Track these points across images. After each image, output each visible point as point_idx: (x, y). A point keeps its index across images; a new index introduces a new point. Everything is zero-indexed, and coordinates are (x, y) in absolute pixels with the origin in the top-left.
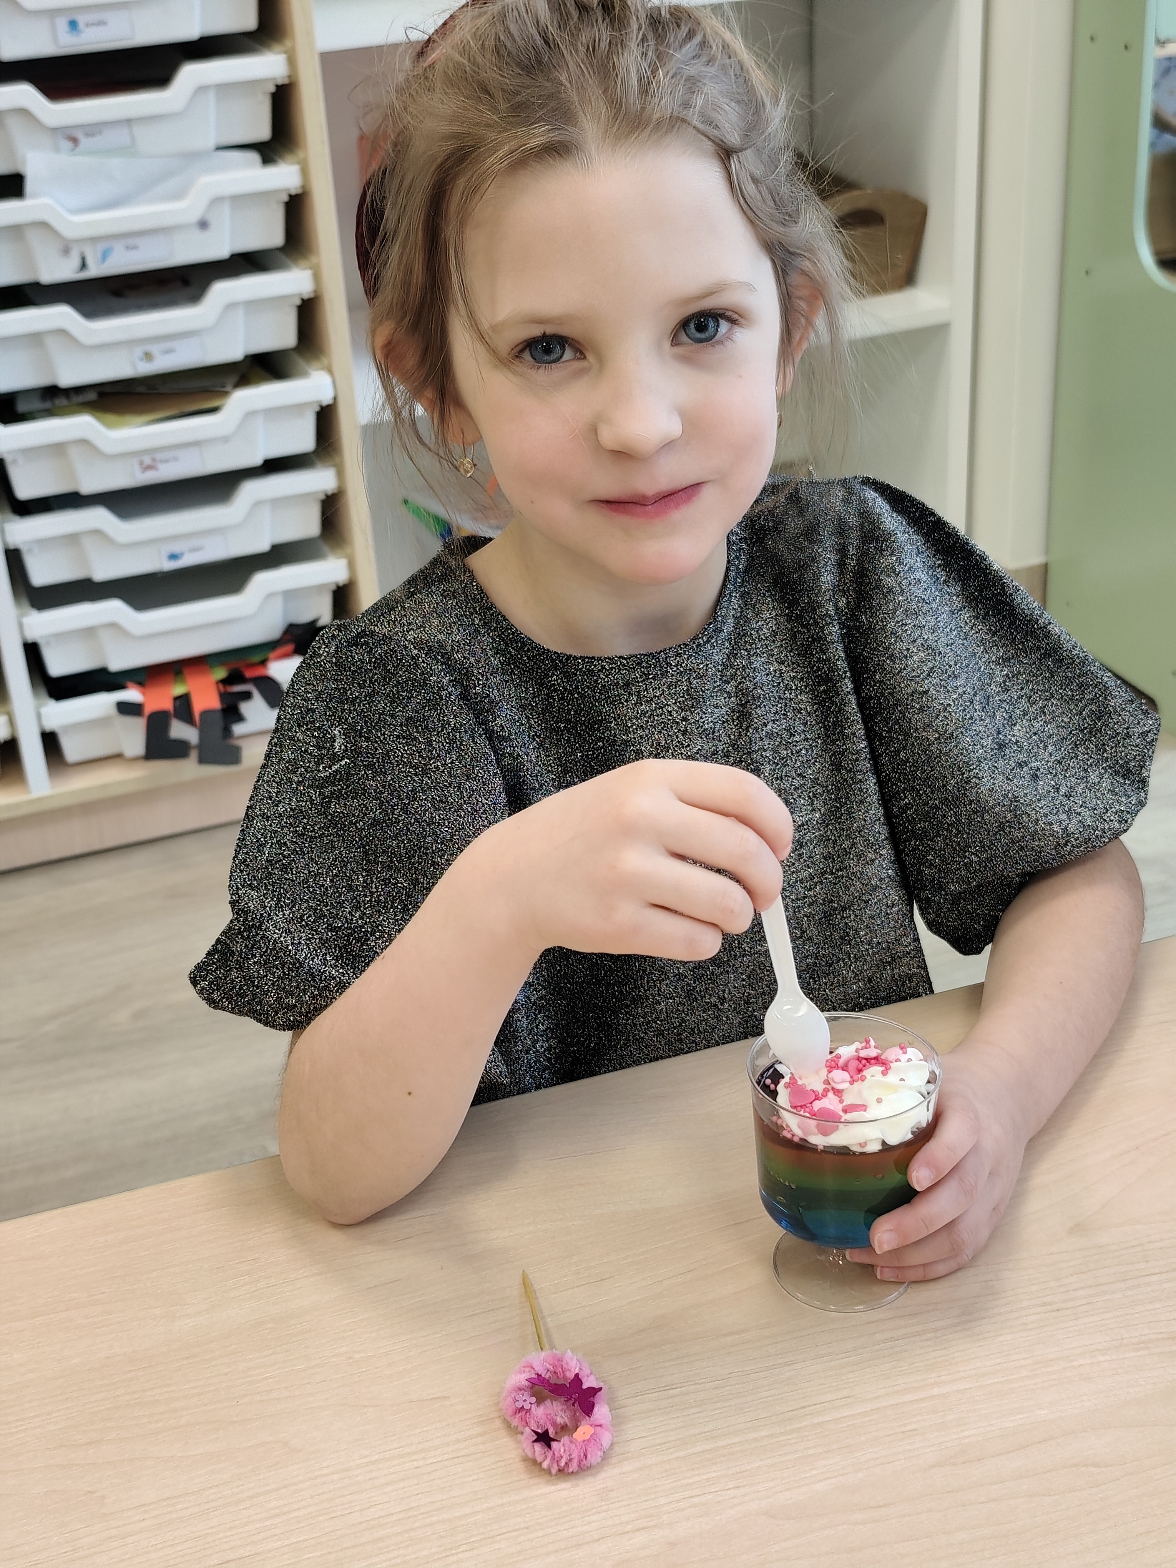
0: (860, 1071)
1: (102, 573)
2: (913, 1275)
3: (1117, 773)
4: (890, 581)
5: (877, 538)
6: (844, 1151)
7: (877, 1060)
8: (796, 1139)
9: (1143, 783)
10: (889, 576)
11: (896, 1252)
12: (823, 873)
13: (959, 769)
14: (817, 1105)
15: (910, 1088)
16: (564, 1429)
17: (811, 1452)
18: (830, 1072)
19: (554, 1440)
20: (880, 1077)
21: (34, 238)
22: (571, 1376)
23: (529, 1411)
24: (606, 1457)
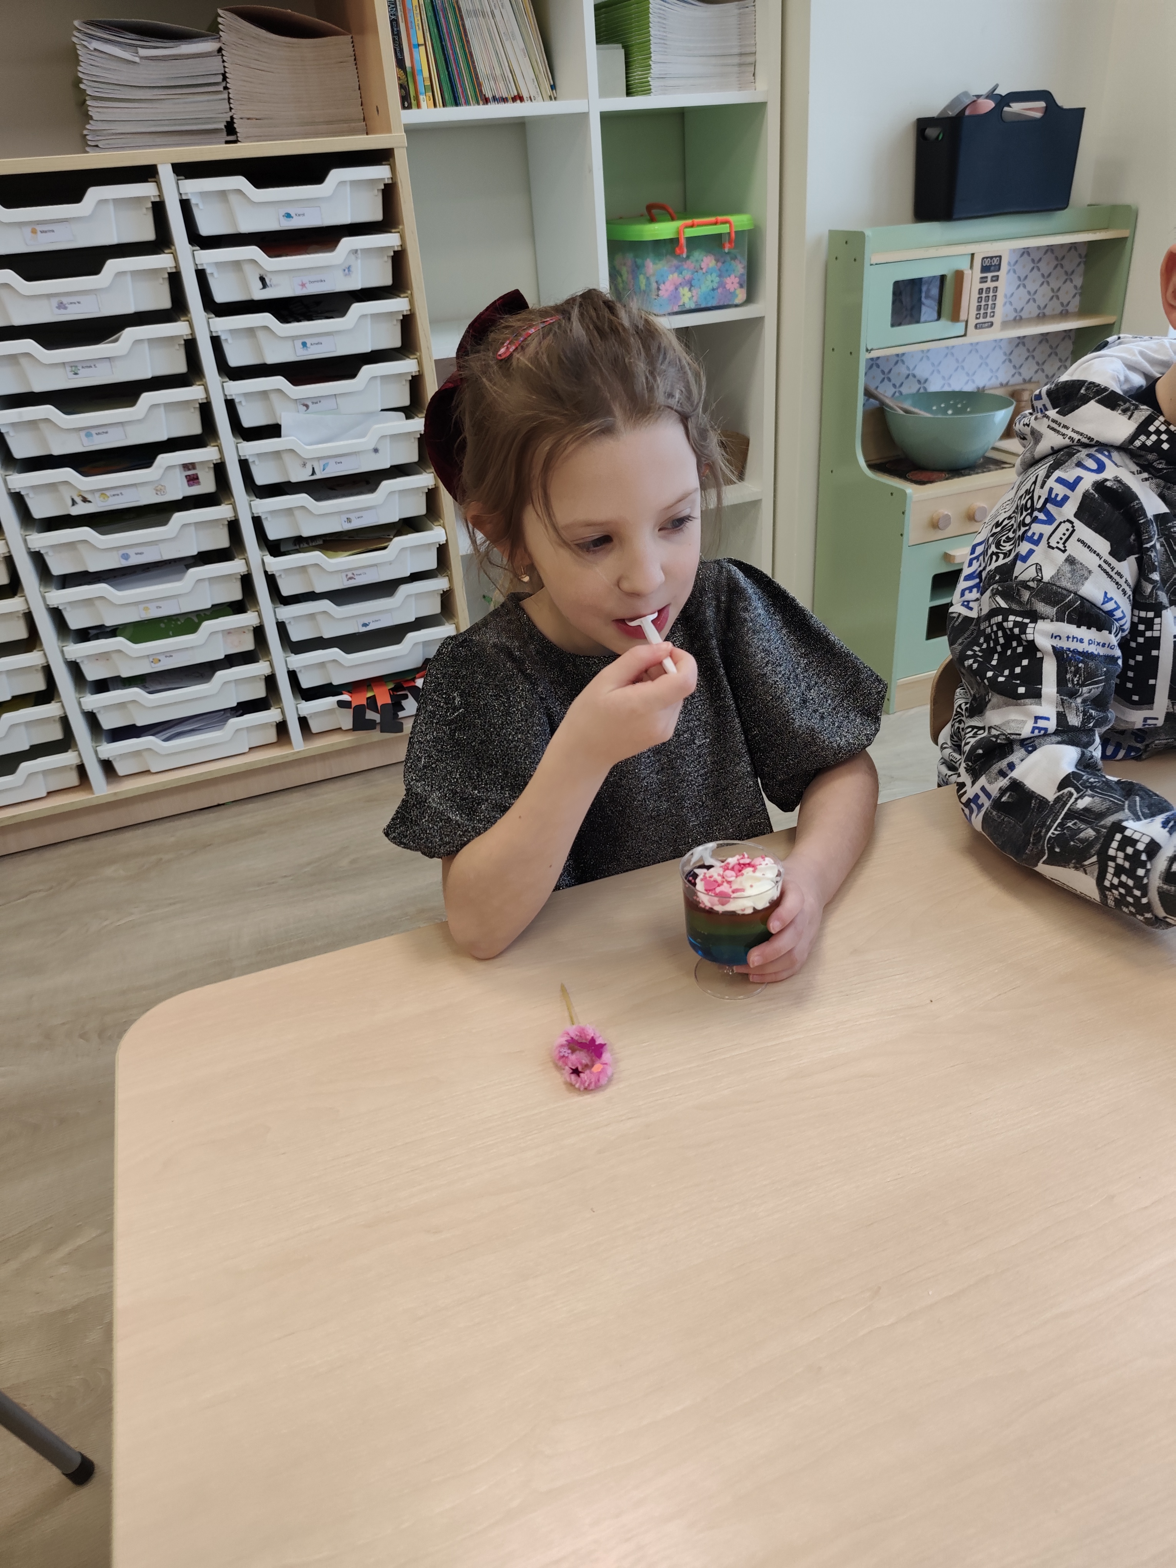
0: (740, 871)
1: (328, 633)
2: (768, 979)
3: (864, 714)
4: (746, 615)
5: (738, 592)
6: (733, 914)
7: (749, 865)
8: (707, 908)
9: (877, 720)
10: (745, 612)
11: (761, 967)
12: (712, 771)
13: (783, 715)
14: (718, 890)
15: (768, 879)
16: (587, 1066)
17: (720, 1074)
18: (724, 871)
19: (581, 1072)
20: (751, 874)
21: (287, 458)
22: (589, 1038)
23: (567, 1057)
24: (610, 1080)
